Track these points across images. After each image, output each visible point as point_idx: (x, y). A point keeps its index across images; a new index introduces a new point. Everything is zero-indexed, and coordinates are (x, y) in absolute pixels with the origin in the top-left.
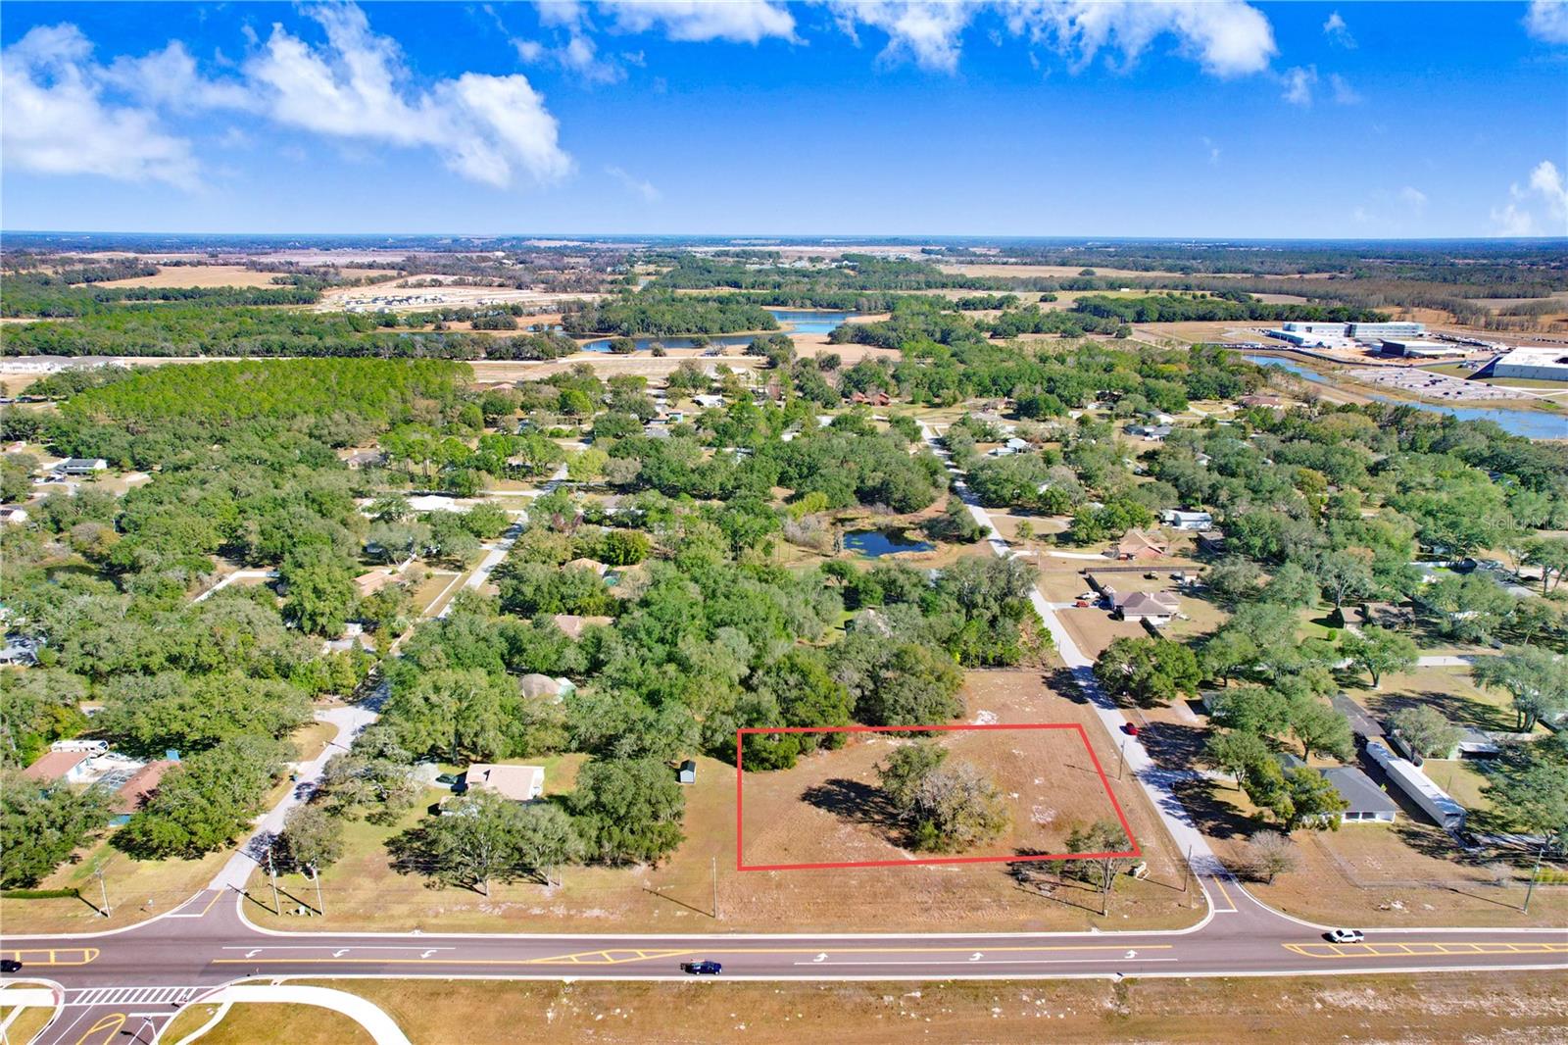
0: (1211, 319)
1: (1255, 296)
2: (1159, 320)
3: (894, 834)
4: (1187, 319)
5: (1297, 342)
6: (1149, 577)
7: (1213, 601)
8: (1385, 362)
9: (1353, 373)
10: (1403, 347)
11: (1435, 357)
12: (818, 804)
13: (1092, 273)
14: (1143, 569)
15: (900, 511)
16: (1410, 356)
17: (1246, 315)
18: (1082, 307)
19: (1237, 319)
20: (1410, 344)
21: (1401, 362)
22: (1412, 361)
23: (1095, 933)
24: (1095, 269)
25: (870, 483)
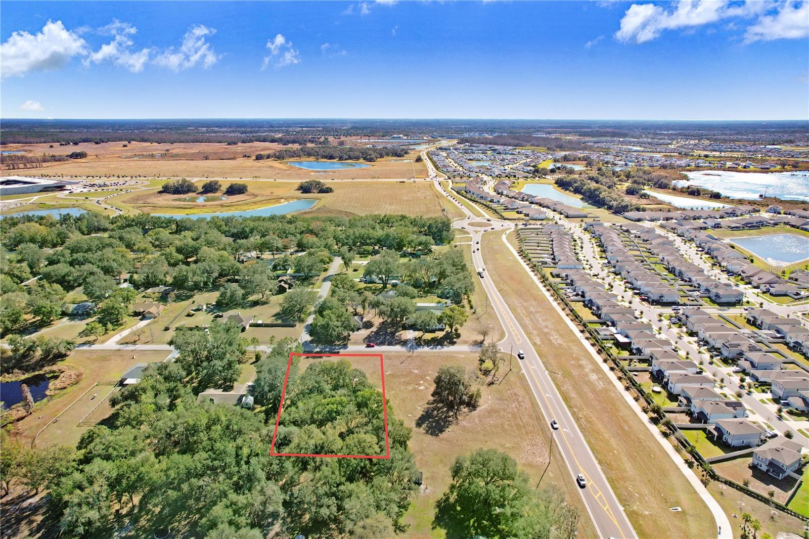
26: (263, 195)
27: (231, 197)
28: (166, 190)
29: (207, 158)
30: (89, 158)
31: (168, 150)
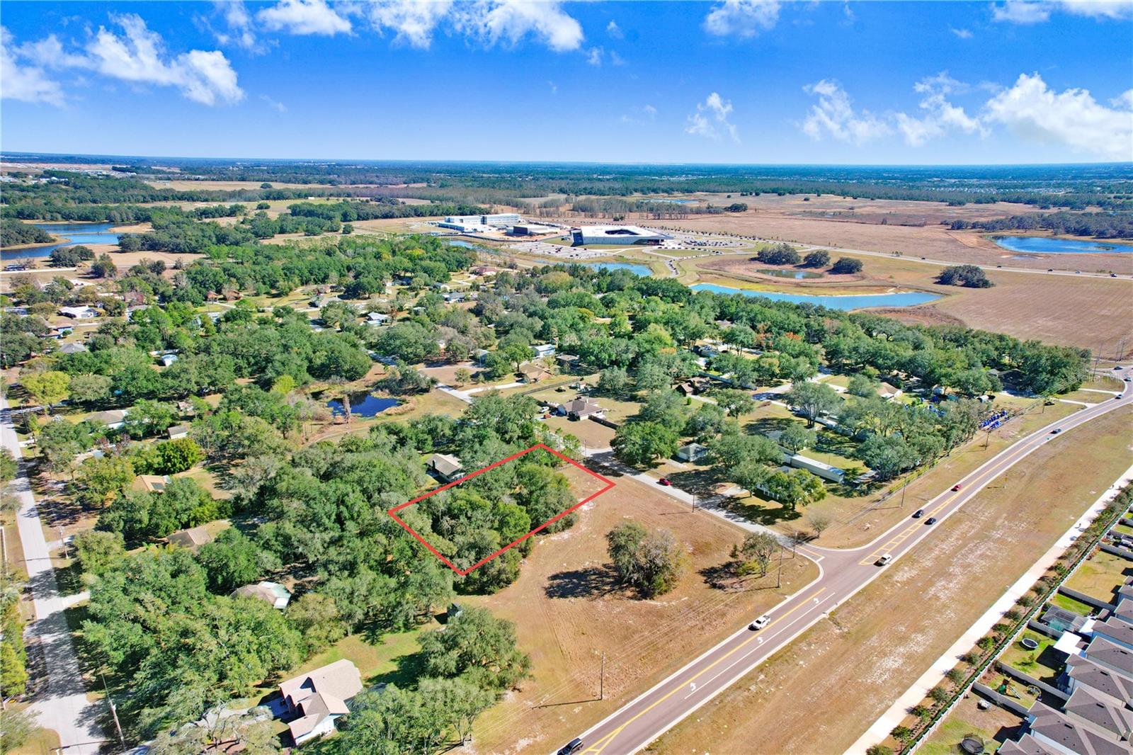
0: (392, 217)
1: (401, 200)
2: (358, 219)
3: (629, 593)
4: (376, 217)
5: (461, 229)
6: (559, 390)
7: (609, 397)
8: (519, 239)
9: (513, 246)
10: (526, 229)
11: (544, 234)
12: (563, 595)
13: (270, 187)
14: (553, 386)
15: (351, 379)
16: (531, 235)
17: (413, 213)
18: (295, 211)
19: (407, 217)
20: (531, 228)
21: (528, 238)
22: (534, 238)
23: (789, 598)
24: (271, 183)
25: (318, 362)
26: (873, 278)
27: (833, 276)
28: (763, 258)
29: (884, 222)
30: (749, 211)
31: (852, 208)
